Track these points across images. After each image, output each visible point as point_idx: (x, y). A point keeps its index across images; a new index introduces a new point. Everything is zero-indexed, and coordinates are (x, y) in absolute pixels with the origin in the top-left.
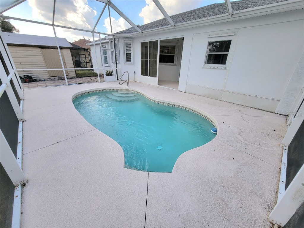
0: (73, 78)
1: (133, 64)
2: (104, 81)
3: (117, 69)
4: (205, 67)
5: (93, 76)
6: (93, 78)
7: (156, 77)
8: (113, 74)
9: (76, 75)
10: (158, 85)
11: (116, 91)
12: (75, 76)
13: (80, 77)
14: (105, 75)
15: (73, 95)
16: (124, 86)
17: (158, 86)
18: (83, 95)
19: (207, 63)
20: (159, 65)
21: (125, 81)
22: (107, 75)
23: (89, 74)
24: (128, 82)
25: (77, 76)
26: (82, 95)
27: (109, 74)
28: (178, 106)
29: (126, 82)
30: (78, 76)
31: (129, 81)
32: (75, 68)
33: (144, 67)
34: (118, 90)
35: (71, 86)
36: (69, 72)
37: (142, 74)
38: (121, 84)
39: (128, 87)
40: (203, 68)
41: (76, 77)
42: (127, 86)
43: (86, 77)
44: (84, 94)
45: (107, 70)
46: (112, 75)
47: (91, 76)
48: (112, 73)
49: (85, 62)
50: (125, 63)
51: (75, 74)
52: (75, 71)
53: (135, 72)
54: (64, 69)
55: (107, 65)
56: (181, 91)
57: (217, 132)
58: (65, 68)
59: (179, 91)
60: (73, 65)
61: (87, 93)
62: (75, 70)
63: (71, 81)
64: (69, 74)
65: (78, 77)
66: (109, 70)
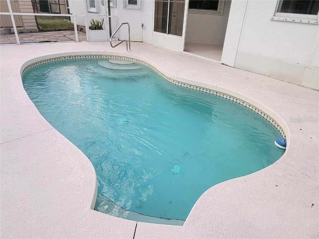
0: (31, 32)
1: (140, 9)
2: (85, 40)
3: (110, 18)
4: (275, 18)
5: (68, 30)
6: (67, 33)
7: (181, 35)
8: (103, 27)
9: (38, 26)
10: (185, 50)
11: (107, 58)
12: (36, 28)
13: (45, 31)
14: (87, 29)
15: (24, 63)
16: (121, 51)
17: (185, 52)
18: (44, 62)
19: (281, 12)
20: (189, 13)
21: (123, 41)
22: (91, 28)
23: (62, 25)
24: (128, 43)
25: (38, 28)
26: (42, 63)
27: (97, 27)
28: (217, 93)
29: (125, 42)
30: (42, 28)
31: (129, 41)
32: (34, 12)
33: (161, 16)
34: (110, 57)
35: (25, 46)
36: (24, 21)
37: (156, 29)
38: (113, 46)
39: (128, 53)
40: (272, 20)
41: (38, 30)
42: (126, 51)
43: (56, 30)
44: (47, 62)
45: (93, 20)
46: (102, 29)
47: (64, 30)
48: (101, 26)
49: (57, 4)
50: (125, 7)
51: (36, 24)
52: (36, 19)
53: (143, 25)
54: (11, 13)
55: (93, 10)
56: (227, 65)
57: (285, 146)
58: (13, 11)
59: (223, 64)
60: (32, 7)
61: (51, 61)
62: (35, 16)
63: (26, 37)
64: (25, 24)
65: (40, 31)
66: (97, 18)
